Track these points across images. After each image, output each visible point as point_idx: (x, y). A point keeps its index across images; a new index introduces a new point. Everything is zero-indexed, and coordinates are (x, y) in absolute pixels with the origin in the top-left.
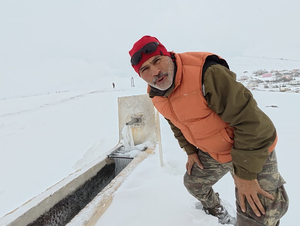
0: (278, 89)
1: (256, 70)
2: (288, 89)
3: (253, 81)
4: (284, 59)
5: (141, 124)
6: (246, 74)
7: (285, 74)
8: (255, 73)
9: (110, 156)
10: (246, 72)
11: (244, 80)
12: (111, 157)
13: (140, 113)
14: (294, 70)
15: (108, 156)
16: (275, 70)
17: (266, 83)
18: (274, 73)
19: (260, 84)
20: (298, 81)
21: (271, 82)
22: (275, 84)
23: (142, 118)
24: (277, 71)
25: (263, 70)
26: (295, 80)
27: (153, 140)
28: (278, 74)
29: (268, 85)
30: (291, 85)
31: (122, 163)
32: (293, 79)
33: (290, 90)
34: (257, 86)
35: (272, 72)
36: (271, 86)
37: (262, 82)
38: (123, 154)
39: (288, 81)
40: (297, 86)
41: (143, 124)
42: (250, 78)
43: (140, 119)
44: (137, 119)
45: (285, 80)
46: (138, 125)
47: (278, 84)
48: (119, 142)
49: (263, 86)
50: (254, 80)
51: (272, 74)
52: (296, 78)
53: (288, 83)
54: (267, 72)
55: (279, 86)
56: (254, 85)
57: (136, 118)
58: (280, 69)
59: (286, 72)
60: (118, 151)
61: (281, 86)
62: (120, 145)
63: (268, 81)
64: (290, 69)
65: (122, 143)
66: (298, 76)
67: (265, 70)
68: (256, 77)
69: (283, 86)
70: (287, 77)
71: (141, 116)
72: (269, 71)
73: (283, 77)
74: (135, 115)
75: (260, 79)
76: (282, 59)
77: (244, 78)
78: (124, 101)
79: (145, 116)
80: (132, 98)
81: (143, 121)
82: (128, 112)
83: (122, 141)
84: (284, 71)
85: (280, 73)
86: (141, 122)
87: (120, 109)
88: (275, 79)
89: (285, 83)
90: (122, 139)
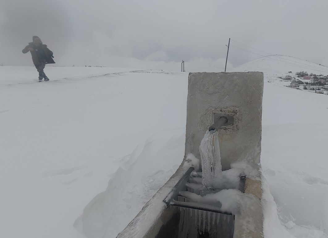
0: (314, 91)
1: (299, 72)
2: (321, 92)
3: (295, 82)
4: (322, 65)
5: (231, 127)
6: (290, 74)
8: (297, 74)
9: (171, 203)
10: (291, 72)
11: (288, 80)
12: (174, 205)
15: (168, 204)
16: (314, 74)
17: (305, 85)
18: (312, 77)
19: (301, 85)
21: (310, 84)
22: (312, 87)
23: (235, 117)
24: (315, 75)
25: (304, 72)
27: (252, 161)
28: (315, 77)
29: (307, 87)
30: (324, 89)
31: (200, 219)
32: (326, 84)
33: (323, 93)
34: (298, 86)
35: (311, 75)
36: (309, 88)
37: (303, 83)
38: (202, 196)
39: (323, 85)
41: (235, 129)
42: (293, 78)
43: (232, 118)
44: (226, 118)
45: (320, 84)
46: (225, 129)
47: (315, 87)
48: (185, 157)
49: (303, 87)
50: (297, 80)
51: (311, 77)
53: (322, 87)
54: (307, 75)
55: (315, 89)
56: (296, 85)
57: (224, 117)
58: (317, 74)
59: (322, 77)
61: (317, 89)
62: (187, 165)
63: (307, 83)
64: (325, 74)
65: (191, 161)
67: (306, 72)
68: (298, 78)
69: (318, 90)
70: (323, 81)
71: (235, 112)
72: (309, 74)
73: (319, 81)
74: (221, 111)
75: (301, 80)
76: (320, 65)
77: (289, 78)
78: (202, 81)
79: (241, 114)
80: (219, 77)
81: (237, 123)
82: (207, 102)
83: (190, 156)
84: (320, 75)
85: (318, 77)
86: (233, 125)
87: (191, 96)
88: (313, 82)
89: (320, 87)
90: (191, 152)
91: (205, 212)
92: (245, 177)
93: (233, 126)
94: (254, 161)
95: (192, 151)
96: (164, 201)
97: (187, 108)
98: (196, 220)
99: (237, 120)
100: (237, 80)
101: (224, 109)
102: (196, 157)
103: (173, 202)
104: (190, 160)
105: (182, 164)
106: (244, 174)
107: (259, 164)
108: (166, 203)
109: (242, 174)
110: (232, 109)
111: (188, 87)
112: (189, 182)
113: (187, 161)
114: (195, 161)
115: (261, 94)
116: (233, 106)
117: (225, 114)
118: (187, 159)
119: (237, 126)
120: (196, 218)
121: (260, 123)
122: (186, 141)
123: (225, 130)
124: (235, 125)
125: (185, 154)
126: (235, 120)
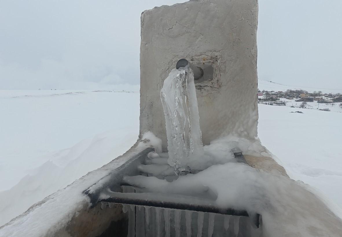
4: (272, 82)
5: (209, 84)
7: (273, 94)
9: (103, 196)
13: (209, 54)
14: (279, 92)
15: (93, 197)
16: (266, 90)
18: (264, 93)
20: (281, 101)
21: (262, 100)
22: (265, 102)
23: (214, 66)
24: (267, 92)
26: (279, 100)
27: (246, 133)
28: (267, 93)
30: (276, 104)
32: (278, 99)
35: (263, 92)
38: (170, 181)
39: (275, 100)
40: (281, 105)
41: (216, 86)
43: (211, 70)
44: (201, 69)
45: (272, 99)
46: (200, 88)
47: (267, 102)
48: (140, 137)
51: (264, 94)
52: (280, 99)
53: (274, 102)
57: (197, 68)
58: (269, 90)
59: (274, 93)
60: (141, 167)
61: (270, 104)
62: (142, 146)
63: (260, 99)
64: (276, 90)
65: (149, 141)
66: (281, 97)
70: (274, 97)
71: (214, 59)
72: (261, 91)
73: (271, 97)
76: (271, 82)
78: (162, 19)
79: (224, 61)
80: (187, 9)
81: (217, 76)
82: (170, 50)
83: (148, 135)
84: (272, 92)
85: (269, 93)
86: (212, 79)
87: (147, 45)
88: (265, 98)
89: (272, 102)
90: (149, 130)
91: (178, 211)
92: (241, 153)
93: (212, 81)
94: (248, 134)
95: (150, 128)
96: (86, 192)
97: (141, 63)
98: (159, 233)
99: (217, 72)
100: (216, 8)
101: (197, 57)
102: (156, 136)
103: (107, 193)
104: (147, 141)
105: (136, 145)
106: (239, 149)
107: (256, 138)
108: (90, 195)
109: (236, 149)
110: (209, 55)
111: (141, 33)
112: (144, 163)
113: (143, 142)
114: (155, 141)
115: (254, 27)
116: (211, 51)
117: (198, 64)
118: (143, 139)
119: (218, 81)
120: (159, 229)
121: (255, 73)
122: (141, 113)
123: (200, 90)
124: (215, 80)
125: (140, 133)
126: (214, 70)
